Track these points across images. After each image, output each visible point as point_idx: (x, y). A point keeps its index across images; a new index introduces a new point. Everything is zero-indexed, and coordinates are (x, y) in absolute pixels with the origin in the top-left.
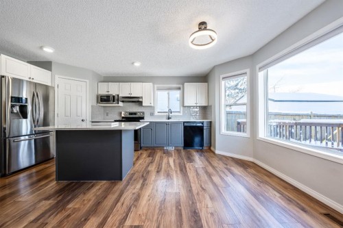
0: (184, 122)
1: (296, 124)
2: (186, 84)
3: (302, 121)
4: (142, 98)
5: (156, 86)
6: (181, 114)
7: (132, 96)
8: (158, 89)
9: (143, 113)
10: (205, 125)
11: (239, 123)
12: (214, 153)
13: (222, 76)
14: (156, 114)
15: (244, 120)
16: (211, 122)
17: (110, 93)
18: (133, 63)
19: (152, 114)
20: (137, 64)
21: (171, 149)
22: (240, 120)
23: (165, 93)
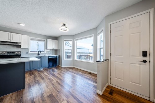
1: (80, 55)
2: (48, 40)
3: (82, 54)
4: (21, 43)
6: (45, 53)
8: (31, 39)
9: (20, 52)
10: (57, 57)
11: (67, 56)
12: (61, 67)
13: (64, 40)
14: (30, 53)
15: (71, 55)
16: (59, 56)
19: (27, 53)
20: (22, 25)
21: (42, 69)
22: (68, 55)
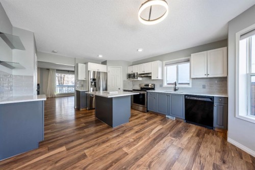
0: (185, 95)
2: (192, 55)
4: (151, 73)
5: (164, 62)
6: (190, 86)
7: (145, 72)
8: (166, 65)
9: (154, 85)
10: (216, 100)
13: (238, 34)
16: (226, 98)
17: (133, 72)
18: (137, 50)
19: (161, 86)
20: (140, 50)
23: (174, 67)
